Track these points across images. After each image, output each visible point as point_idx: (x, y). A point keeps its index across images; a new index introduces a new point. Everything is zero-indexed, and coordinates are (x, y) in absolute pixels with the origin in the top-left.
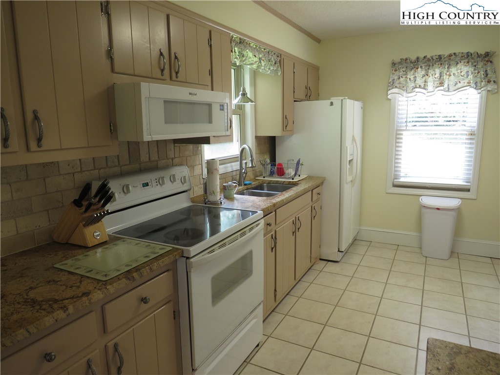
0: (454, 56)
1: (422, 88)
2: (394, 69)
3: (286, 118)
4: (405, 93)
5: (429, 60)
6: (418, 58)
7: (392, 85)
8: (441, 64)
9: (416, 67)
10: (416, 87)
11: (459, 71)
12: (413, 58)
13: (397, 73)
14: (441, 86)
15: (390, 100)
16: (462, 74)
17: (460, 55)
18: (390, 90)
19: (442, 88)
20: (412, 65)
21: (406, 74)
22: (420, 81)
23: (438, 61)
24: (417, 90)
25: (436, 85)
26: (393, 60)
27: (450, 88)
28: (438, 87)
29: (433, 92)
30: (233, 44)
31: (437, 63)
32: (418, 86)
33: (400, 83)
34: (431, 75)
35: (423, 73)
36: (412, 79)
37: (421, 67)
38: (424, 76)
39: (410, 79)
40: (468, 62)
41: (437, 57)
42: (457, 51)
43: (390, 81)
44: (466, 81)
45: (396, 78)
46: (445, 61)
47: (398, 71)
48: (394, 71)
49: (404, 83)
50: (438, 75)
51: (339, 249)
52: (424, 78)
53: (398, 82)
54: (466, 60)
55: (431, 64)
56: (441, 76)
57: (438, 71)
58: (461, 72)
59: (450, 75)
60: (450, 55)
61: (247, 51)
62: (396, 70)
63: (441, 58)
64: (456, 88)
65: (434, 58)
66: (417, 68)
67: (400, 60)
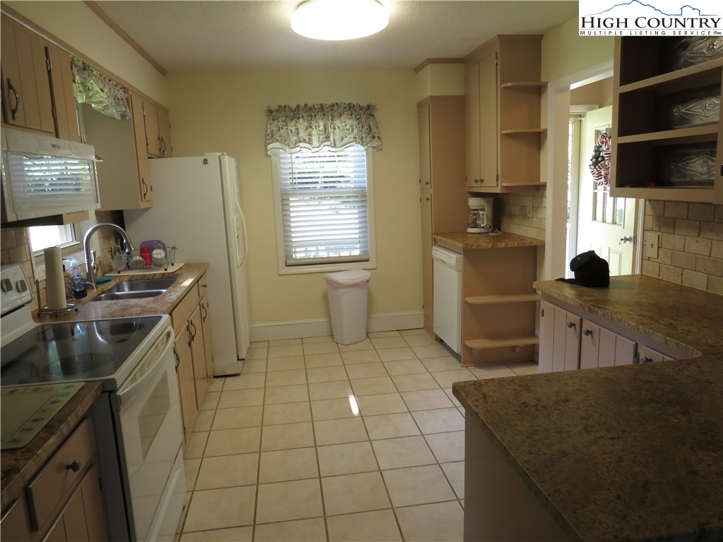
0: (336, 107)
1: (307, 143)
2: (271, 118)
3: (143, 182)
4: (287, 149)
5: (311, 109)
6: (298, 106)
7: (270, 138)
8: (324, 115)
9: (297, 116)
10: (300, 141)
11: (344, 124)
12: (293, 106)
13: (276, 122)
14: (327, 141)
15: (270, 156)
16: (347, 128)
17: (343, 106)
18: (269, 144)
19: (328, 143)
20: (292, 114)
21: (287, 125)
22: (303, 134)
23: (320, 112)
24: (302, 144)
25: (321, 139)
26: (269, 106)
27: (337, 143)
28: (325, 141)
29: (319, 147)
30: (75, 70)
31: (320, 114)
32: (302, 140)
33: (281, 136)
34: (314, 127)
35: (306, 124)
36: (294, 131)
37: (303, 117)
38: (307, 129)
39: (291, 131)
40: (351, 115)
41: (319, 106)
42: (339, 102)
43: (269, 132)
44: (352, 136)
45: (275, 129)
46: (328, 112)
47: (276, 121)
48: (271, 121)
49: (285, 135)
50: (321, 128)
51: (238, 357)
52: (308, 131)
53: (278, 134)
54: (349, 112)
55: (313, 114)
56: (325, 129)
57: (321, 123)
58: (346, 126)
59: (334, 129)
60: (332, 106)
61: (92, 81)
62: (273, 120)
63: (323, 108)
64: (342, 143)
65: (316, 107)
66: (299, 118)
67: (277, 108)
